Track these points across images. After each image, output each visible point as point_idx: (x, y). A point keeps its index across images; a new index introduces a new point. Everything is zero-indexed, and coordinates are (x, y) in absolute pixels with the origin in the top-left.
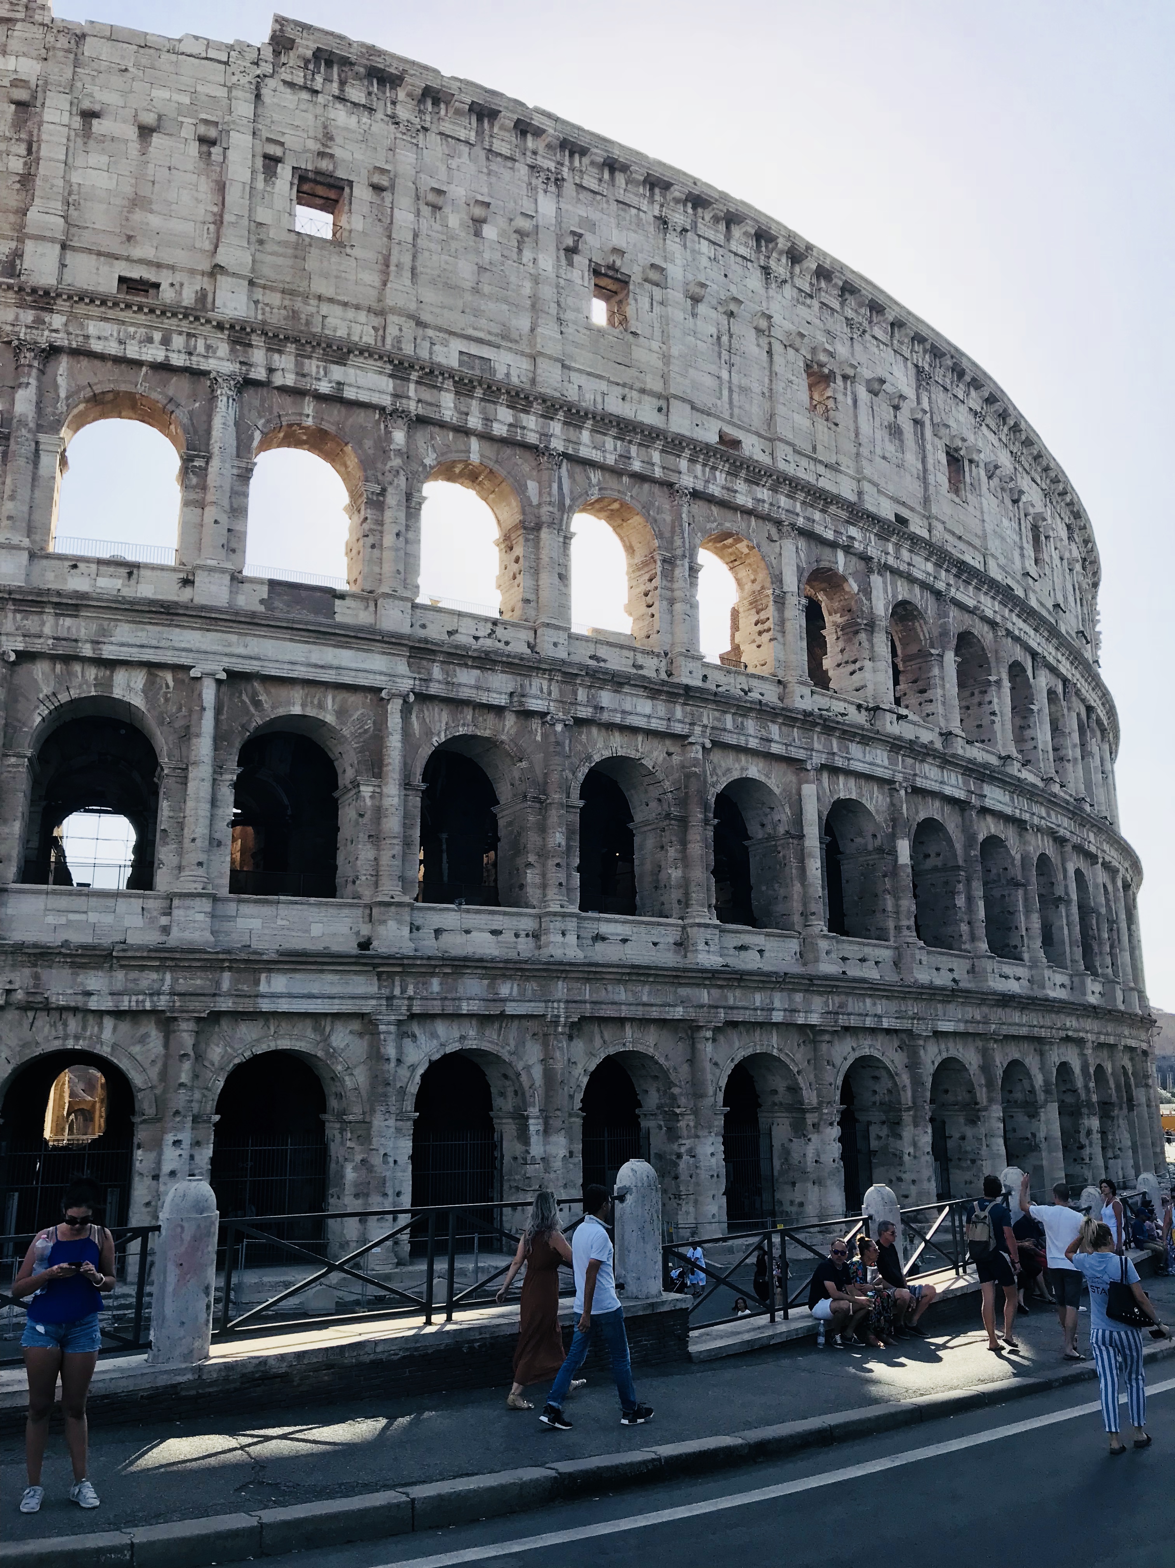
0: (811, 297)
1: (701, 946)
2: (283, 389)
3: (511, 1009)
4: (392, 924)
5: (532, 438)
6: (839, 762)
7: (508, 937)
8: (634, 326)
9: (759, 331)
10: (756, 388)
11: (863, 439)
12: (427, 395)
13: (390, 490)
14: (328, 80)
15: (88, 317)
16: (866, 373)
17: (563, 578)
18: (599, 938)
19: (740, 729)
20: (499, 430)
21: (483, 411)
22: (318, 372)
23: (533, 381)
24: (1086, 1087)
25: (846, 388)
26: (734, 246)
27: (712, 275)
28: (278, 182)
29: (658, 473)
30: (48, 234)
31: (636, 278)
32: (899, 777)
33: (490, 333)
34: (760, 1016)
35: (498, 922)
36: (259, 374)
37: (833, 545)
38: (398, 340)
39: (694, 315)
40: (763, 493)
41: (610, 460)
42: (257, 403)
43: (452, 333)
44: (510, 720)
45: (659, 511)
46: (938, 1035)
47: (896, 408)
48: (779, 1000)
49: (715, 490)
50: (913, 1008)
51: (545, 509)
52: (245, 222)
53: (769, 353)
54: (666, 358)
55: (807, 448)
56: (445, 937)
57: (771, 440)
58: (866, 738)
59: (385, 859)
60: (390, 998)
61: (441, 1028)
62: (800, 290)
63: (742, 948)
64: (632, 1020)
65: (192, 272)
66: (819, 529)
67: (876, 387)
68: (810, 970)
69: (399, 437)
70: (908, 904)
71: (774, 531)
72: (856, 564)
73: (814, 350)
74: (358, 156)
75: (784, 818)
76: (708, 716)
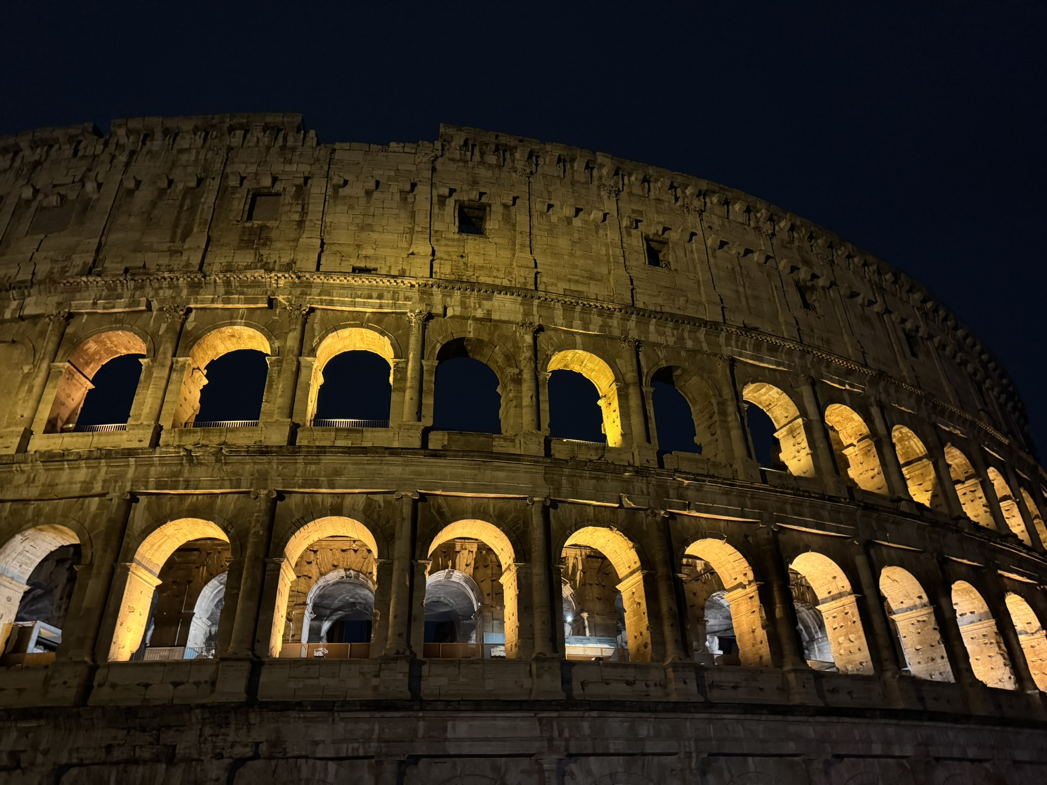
2: (454, 318)
3: (649, 747)
4: (547, 677)
5: (616, 332)
7: (640, 686)
8: (676, 265)
9: (759, 263)
11: (845, 324)
12: (545, 313)
13: (526, 371)
17: (649, 418)
21: (582, 319)
22: (475, 306)
25: (825, 294)
28: (447, 208)
29: (705, 348)
30: (312, 248)
31: (673, 240)
33: (583, 277)
34: (862, 749)
35: (630, 673)
36: (438, 310)
39: (715, 257)
41: (671, 341)
42: (438, 327)
43: (558, 278)
44: (622, 516)
48: (875, 734)
52: (427, 230)
53: (768, 275)
54: (700, 282)
56: (589, 686)
59: (538, 624)
60: (551, 740)
62: (782, 239)
63: (834, 690)
69: (529, 338)
73: (799, 273)
76: (772, 506)
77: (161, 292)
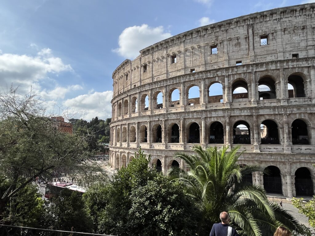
0: (212, 33)
6: (209, 116)
14: (145, 54)
21: (157, 85)
25: (221, 45)
26: (193, 37)
27: (189, 45)
28: (142, 68)
29: (178, 82)
37: (214, 77)
39: (186, 53)
40: (196, 76)
43: (156, 76)
47: (238, 39)
49: (187, 80)
56: (154, 146)
62: (209, 34)
65: (137, 83)
66: (208, 77)
71: (200, 81)
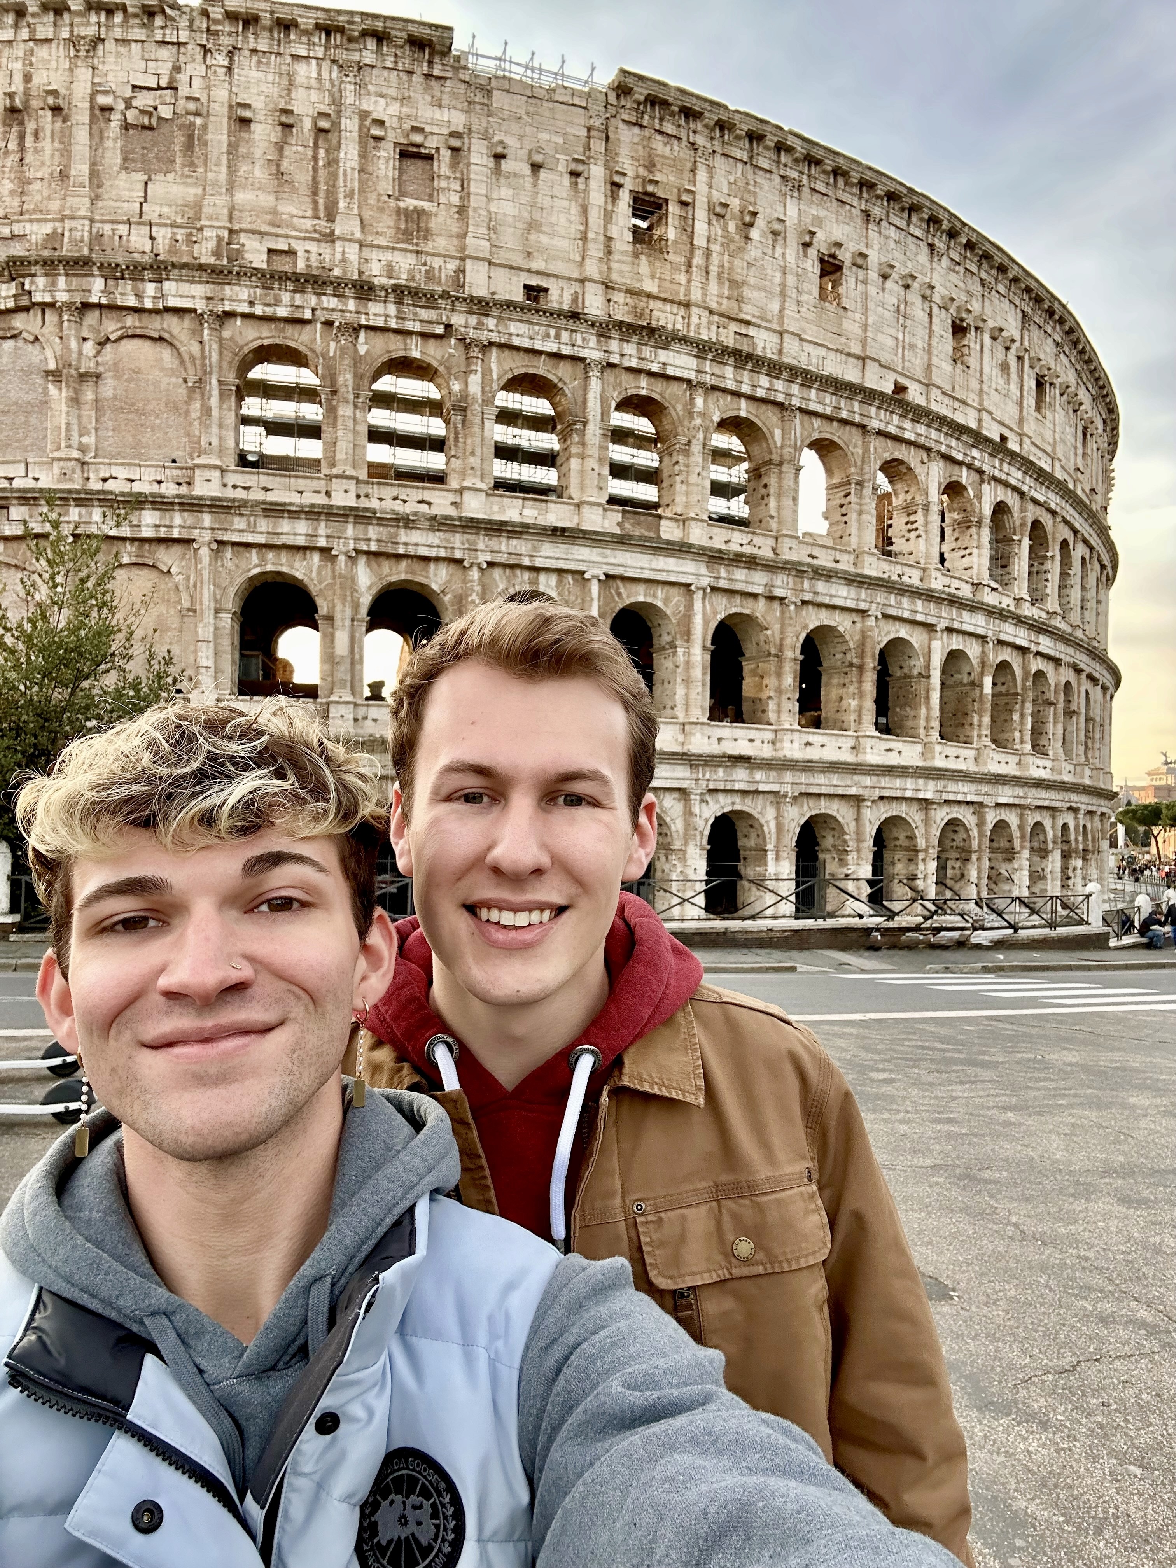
0: (959, 264)
1: (869, 750)
2: (629, 369)
3: (762, 787)
4: (698, 735)
5: (780, 398)
6: (956, 625)
7: (758, 743)
8: (845, 303)
9: (924, 297)
10: (920, 344)
11: (985, 378)
12: (717, 369)
13: (694, 441)
14: (653, 118)
15: (511, 320)
16: (991, 324)
17: (795, 499)
18: (808, 744)
19: (899, 605)
20: (760, 393)
21: (751, 379)
22: (651, 356)
23: (780, 352)
24: (1076, 840)
25: (976, 337)
26: (913, 230)
27: (897, 257)
28: (620, 203)
29: (857, 419)
30: (481, 255)
31: (848, 263)
32: (990, 634)
33: (753, 316)
34: (899, 794)
35: (752, 734)
36: (615, 359)
37: (960, 464)
38: (698, 326)
39: (883, 290)
40: (921, 429)
41: (828, 411)
42: (612, 379)
43: (730, 318)
44: (762, 602)
45: (855, 446)
46: (998, 805)
47: (1007, 348)
48: (910, 783)
49: (892, 429)
50: (985, 788)
51: (787, 450)
52: (601, 238)
53: (930, 315)
54: (865, 327)
55: (947, 387)
56: (723, 742)
57: (927, 385)
58: (974, 607)
59: (693, 695)
60: (697, 780)
61: (721, 797)
62: (953, 260)
63: (889, 750)
64: (825, 795)
65: (569, 279)
66: (954, 454)
67: (996, 334)
68: (928, 764)
69: (699, 401)
70: (987, 720)
71: (925, 456)
72: (975, 477)
73: (959, 309)
74: (672, 178)
75: (918, 663)
76: (881, 597)
77: (324, 298)
